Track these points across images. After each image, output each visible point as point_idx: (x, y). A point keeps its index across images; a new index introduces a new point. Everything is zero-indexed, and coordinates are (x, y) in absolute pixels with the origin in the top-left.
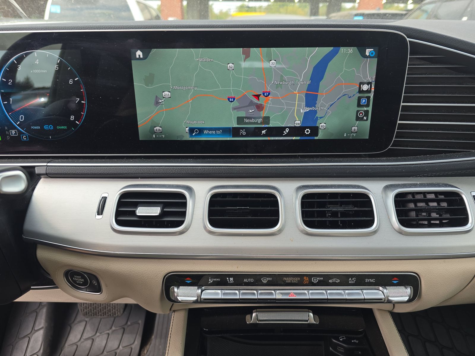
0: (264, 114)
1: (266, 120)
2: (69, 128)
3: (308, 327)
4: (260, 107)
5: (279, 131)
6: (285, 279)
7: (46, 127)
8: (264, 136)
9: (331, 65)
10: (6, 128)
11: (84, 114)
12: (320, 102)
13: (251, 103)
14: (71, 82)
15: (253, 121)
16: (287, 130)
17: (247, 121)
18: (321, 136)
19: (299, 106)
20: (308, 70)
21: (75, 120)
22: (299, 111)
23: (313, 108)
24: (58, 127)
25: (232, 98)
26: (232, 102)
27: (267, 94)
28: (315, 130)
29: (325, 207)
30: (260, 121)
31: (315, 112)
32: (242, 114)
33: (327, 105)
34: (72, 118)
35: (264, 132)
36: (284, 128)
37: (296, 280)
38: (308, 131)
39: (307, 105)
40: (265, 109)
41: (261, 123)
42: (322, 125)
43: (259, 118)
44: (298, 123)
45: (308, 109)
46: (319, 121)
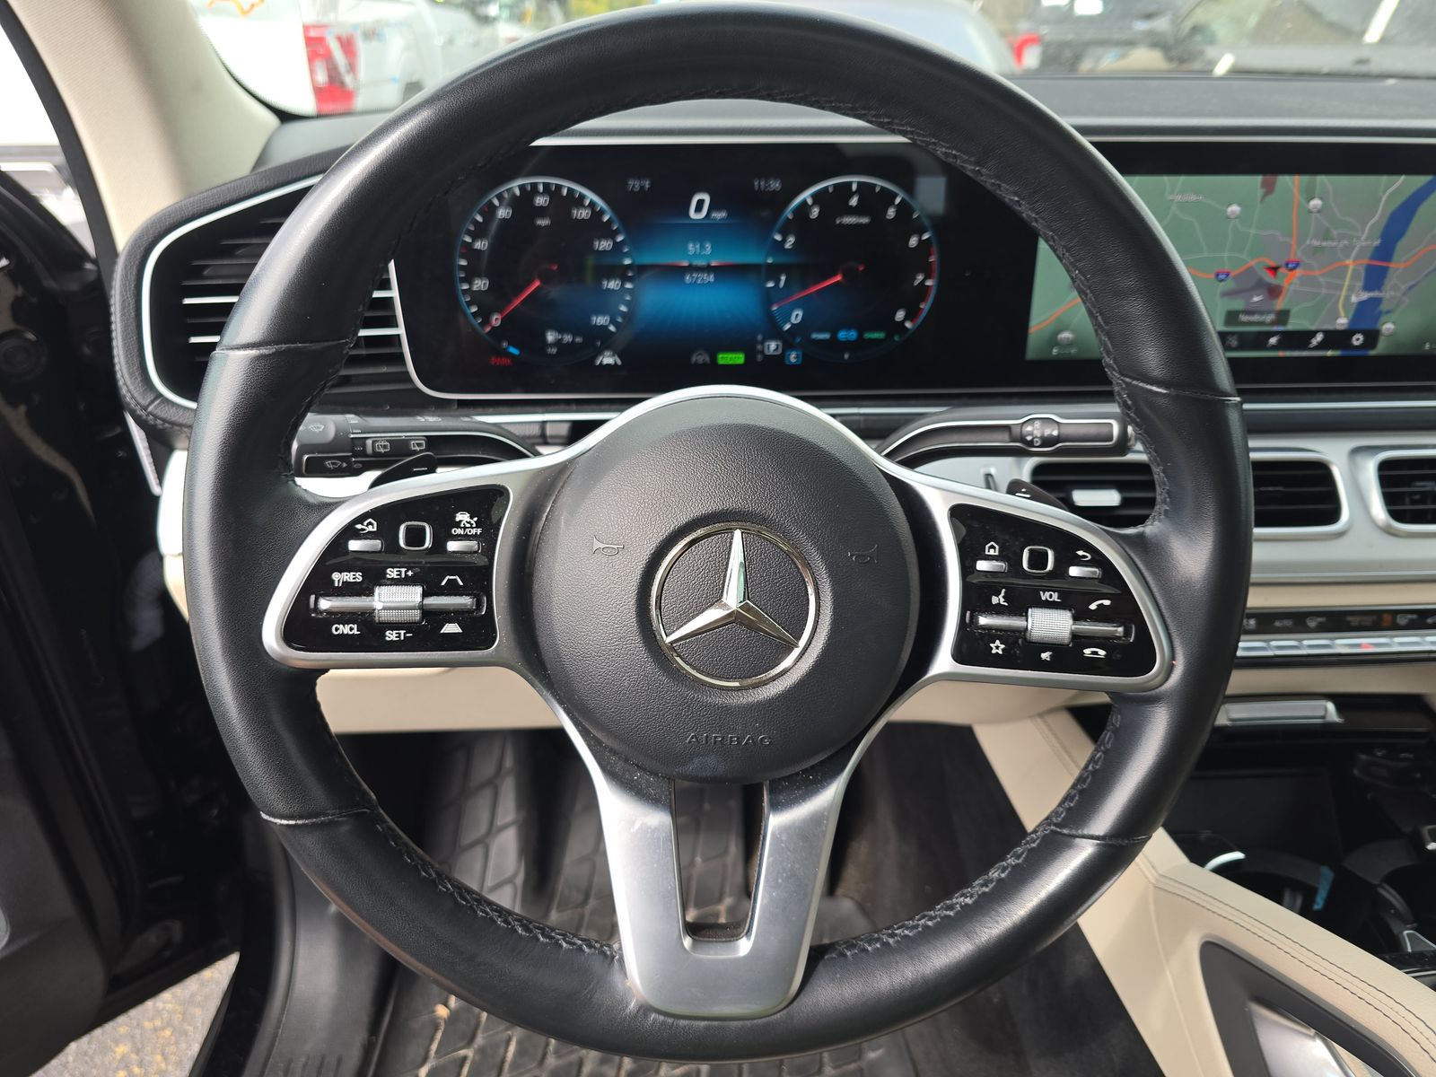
0: (1280, 304)
1: (1283, 316)
2: (889, 336)
3: (1326, 729)
4: (1274, 292)
5: (1301, 338)
6: (1349, 618)
7: (842, 335)
8: (1274, 348)
9: (1423, 211)
10: (760, 337)
11: (925, 306)
12: (1392, 280)
13: (1259, 285)
14: (913, 242)
15: (1256, 318)
16: (1319, 337)
17: (1244, 318)
18: (1381, 348)
19: (1351, 289)
20: (1379, 218)
21: (906, 318)
22: (1348, 297)
23: (1375, 294)
24: (868, 335)
25: (1223, 273)
26: (1222, 280)
27: (1293, 265)
28: (1372, 337)
29: (1410, 486)
30: (1270, 318)
31: (1378, 301)
32: (1237, 304)
33: (1404, 287)
34: (900, 315)
35: (1273, 341)
36: (1313, 334)
37: (1368, 620)
38: (1358, 340)
39: (1367, 288)
40: (1283, 294)
41: (1273, 323)
42: (1387, 327)
43: (1268, 312)
44: (1342, 322)
45: (1365, 296)
46: (1383, 319)
